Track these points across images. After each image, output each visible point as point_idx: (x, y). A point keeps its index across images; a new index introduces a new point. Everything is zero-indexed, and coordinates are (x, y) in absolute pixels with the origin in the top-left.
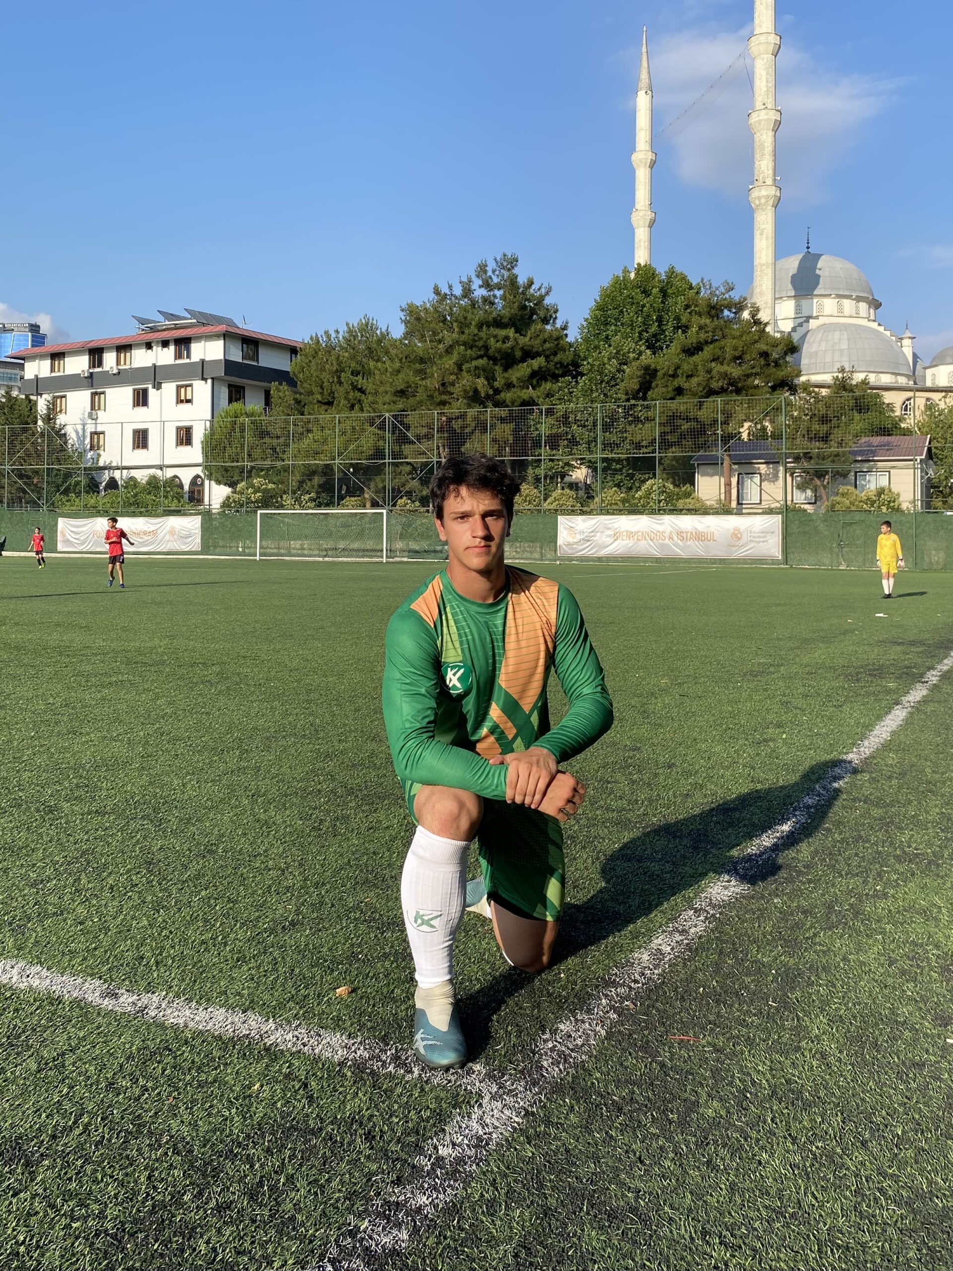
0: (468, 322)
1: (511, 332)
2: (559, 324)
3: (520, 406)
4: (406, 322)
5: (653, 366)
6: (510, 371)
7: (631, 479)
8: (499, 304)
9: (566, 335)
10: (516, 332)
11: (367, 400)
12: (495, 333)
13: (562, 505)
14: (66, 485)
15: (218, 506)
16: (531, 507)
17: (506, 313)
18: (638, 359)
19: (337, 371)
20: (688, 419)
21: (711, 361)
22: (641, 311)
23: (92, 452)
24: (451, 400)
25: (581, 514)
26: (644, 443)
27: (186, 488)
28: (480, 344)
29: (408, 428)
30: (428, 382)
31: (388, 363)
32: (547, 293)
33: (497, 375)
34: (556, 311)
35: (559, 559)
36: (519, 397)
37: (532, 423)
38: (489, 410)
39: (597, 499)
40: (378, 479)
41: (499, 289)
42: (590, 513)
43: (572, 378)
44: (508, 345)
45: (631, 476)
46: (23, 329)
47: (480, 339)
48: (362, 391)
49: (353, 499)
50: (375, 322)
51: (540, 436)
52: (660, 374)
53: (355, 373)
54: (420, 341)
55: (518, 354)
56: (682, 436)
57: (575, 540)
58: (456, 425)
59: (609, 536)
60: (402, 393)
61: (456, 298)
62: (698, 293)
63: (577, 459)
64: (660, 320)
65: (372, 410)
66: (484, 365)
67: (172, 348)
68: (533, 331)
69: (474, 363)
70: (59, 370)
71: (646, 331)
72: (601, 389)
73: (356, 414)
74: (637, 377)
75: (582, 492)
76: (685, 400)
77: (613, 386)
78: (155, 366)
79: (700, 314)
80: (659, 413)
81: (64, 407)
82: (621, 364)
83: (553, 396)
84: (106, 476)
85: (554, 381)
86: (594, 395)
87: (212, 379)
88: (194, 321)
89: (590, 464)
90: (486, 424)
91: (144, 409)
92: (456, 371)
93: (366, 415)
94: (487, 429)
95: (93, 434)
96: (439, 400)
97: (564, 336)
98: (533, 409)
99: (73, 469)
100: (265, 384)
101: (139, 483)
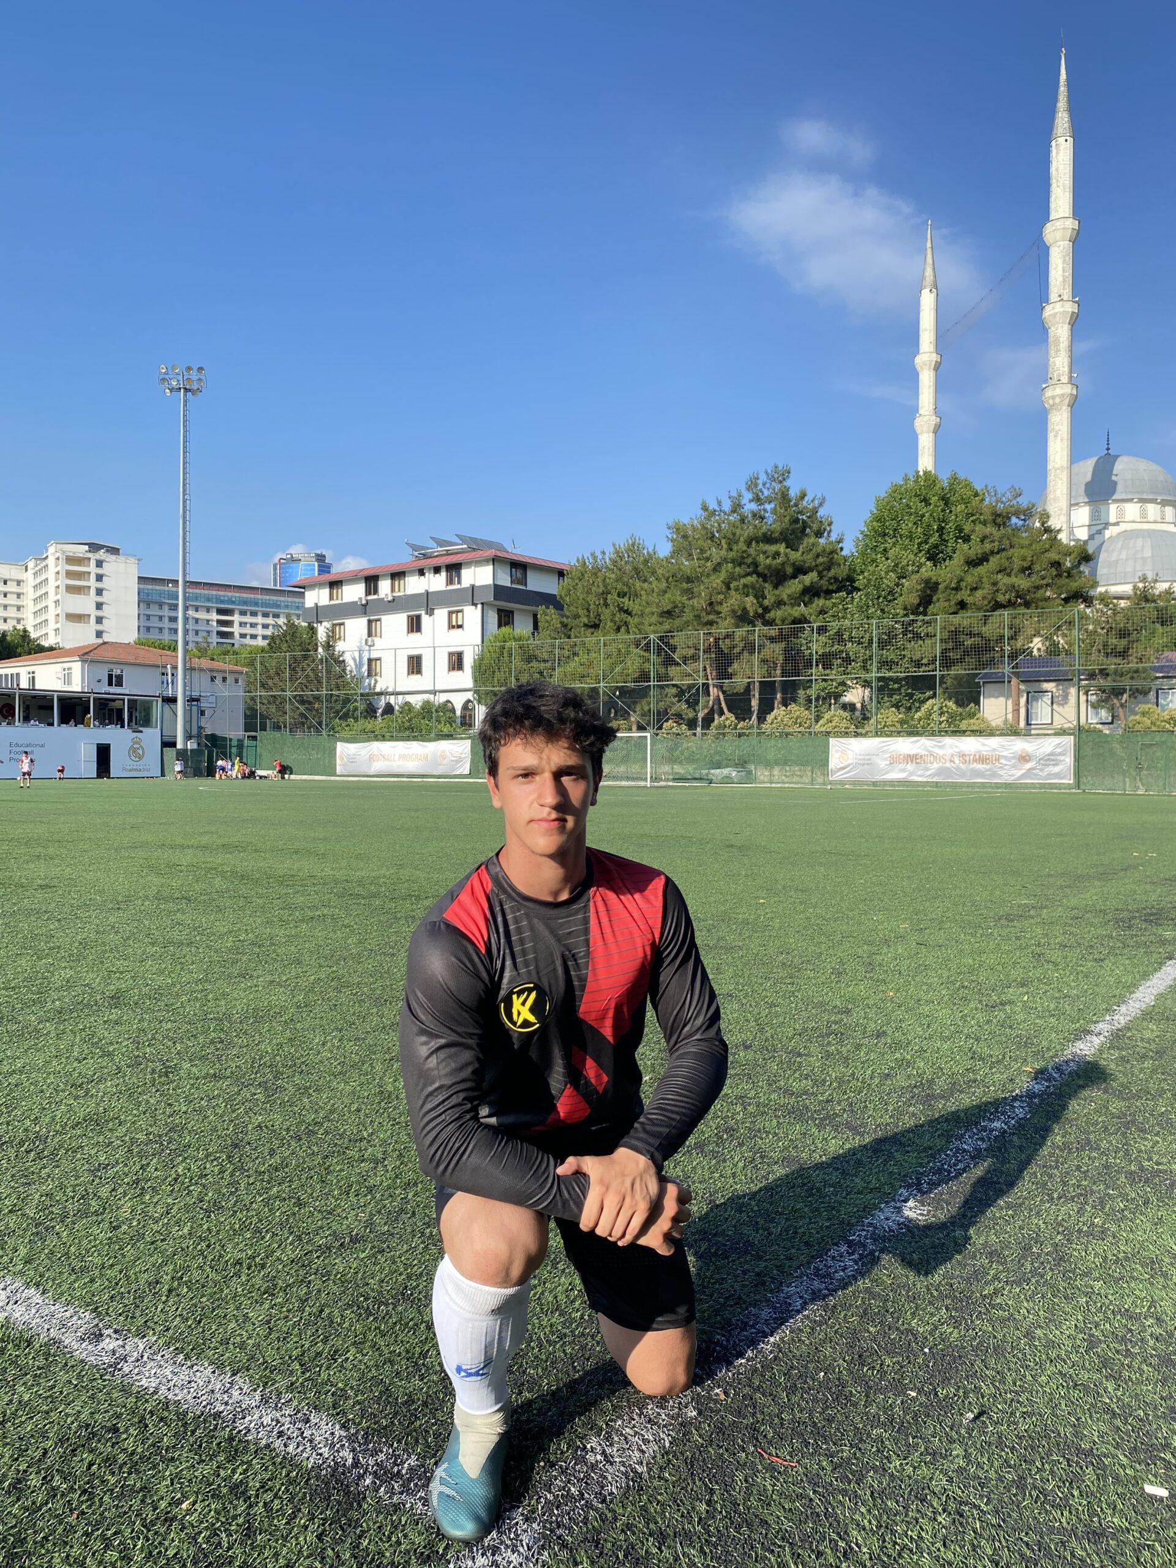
0: (737, 538)
1: (781, 548)
2: (834, 537)
3: (791, 625)
4: (673, 541)
5: (934, 579)
6: (781, 588)
7: (911, 698)
8: (770, 518)
9: (842, 549)
10: (787, 547)
11: (633, 621)
12: (764, 549)
14: (345, 710)
16: (801, 729)
17: (777, 527)
18: (918, 572)
19: (603, 593)
20: (971, 634)
21: (997, 573)
22: (921, 520)
23: (369, 679)
24: (718, 620)
25: (855, 736)
26: (923, 662)
27: (458, 712)
28: (749, 560)
29: (674, 649)
30: (695, 601)
31: (655, 583)
32: (821, 505)
33: (766, 592)
34: (830, 524)
35: (830, 783)
36: (790, 615)
37: (804, 642)
38: (757, 629)
39: (872, 720)
40: (643, 702)
41: (770, 502)
42: (864, 735)
43: (848, 594)
44: (779, 561)
45: (911, 696)
46: (311, 559)
47: (749, 555)
48: (628, 612)
50: (641, 542)
51: (811, 654)
52: (941, 587)
53: (621, 595)
54: (687, 560)
56: (966, 653)
58: (724, 645)
59: (884, 759)
60: (668, 614)
61: (725, 513)
62: (983, 500)
63: (852, 679)
64: (941, 530)
65: (637, 632)
66: (752, 583)
67: (444, 574)
68: (805, 545)
69: (743, 581)
70: (337, 599)
71: (926, 542)
72: (878, 604)
73: (622, 636)
74: (917, 591)
75: (857, 713)
76: (969, 614)
77: (890, 601)
78: (427, 593)
79: (985, 523)
80: (941, 629)
81: (342, 634)
82: (899, 578)
83: (826, 613)
84: (382, 703)
85: (828, 597)
86: (870, 611)
87: (482, 604)
88: (465, 546)
89: (866, 684)
90: (755, 643)
91: (418, 635)
92: (724, 590)
93: (632, 637)
94: (755, 649)
95: (369, 661)
96: (706, 620)
97: (839, 550)
98: (804, 627)
99: (352, 694)
100: (533, 608)
101: (413, 708)
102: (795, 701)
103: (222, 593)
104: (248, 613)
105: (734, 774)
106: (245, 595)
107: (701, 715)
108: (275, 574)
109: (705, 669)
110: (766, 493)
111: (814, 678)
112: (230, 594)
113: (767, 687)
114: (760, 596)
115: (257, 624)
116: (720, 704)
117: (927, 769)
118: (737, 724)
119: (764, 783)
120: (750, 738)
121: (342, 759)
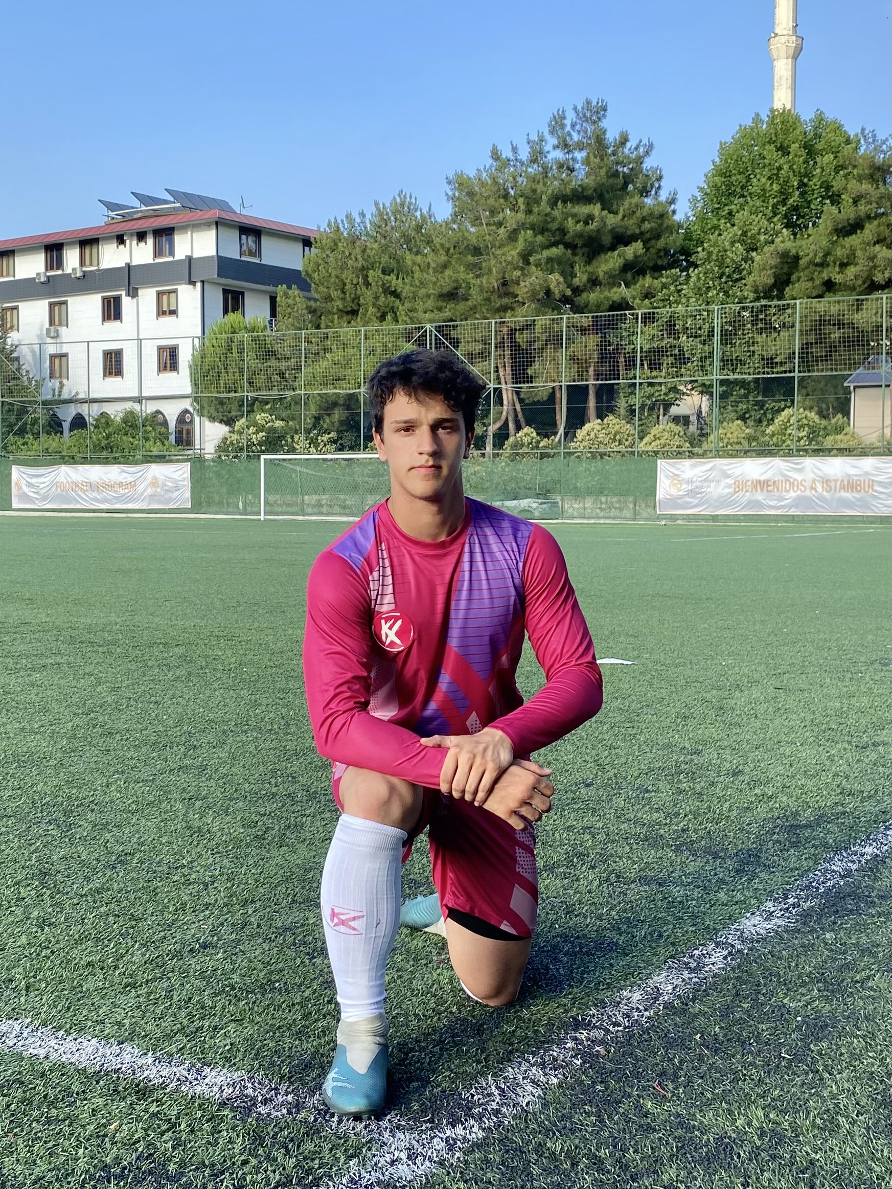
0: (537, 196)
1: (595, 209)
2: (663, 196)
3: (608, 310)
4: (453, 198)
5: (793, 252)
6: (595, 263)
7: (762, 408)
8: (581, 170)
9: (674, 212)
10: (603, 209)
11: (401, 309)
12: (574, 210)
13: (664, 446)
15: (213, 451)
16: (622, 448)
17: (590, 182)
18: (773, 242)
19: (363, 268)
20: (840, 324)
21: (875, 244)
22: (777, 175)
23: (53, 381)
24: (514, 305)
25: (689, 457)
26: (779, 359)
27: (172, 425)
28: (554, 226)
29: (456, 343)
30: (484, 280)
31: (431, 256)
32: (647, 153)
33: (577, 268)
34: (659, 179)
35: (660, 517)
36: (607, 299)
37: (625, 334)
38: (565, 317)
39: (711, 438)
41: (581, 149)
42: (703, 455)
43: (682, 271)
44: (593, 226)
45: (761, 404)
47: (554, 220)
48: (396, 294)
50: (413, 201)
51: (634, 351)
52: (803, 262)
53: (387, 271)
54: (473, 225)
55: (607, 240)
56: (832, 348)
57: (681, 493)
58: (521, 338)
59: (729, 486)
60: (449, 296)
61: (522, 164)
62: (857, 148)
63: (686, 383)
64: (802, 187)
65: (409, 322)
66: (558, 257)
67: (150, 241)
68: (625, 206)
69: (546, 253)
70: (8, 274)
71: (784, 202)
72: (720, 285)
73: (389, 325)
74: (771, 268)
75: (693, 428)
76: (836, 299)
77: (737, 280)
78: (129, 267)
79: (860, 179)
80: (801, 317)
81: (15, 322)
82: (748, 251)
83: (653, 296)
84: (70, 414)
85: (656, 274)
86: (710, 294)
87: (203, 282)
88: (178, 205)
89: (705, 389)
90: (562, 335)
91: (117, 324)
92: (521, 265)
93: (401, 327)
94: (562, 344)
95: (53, 357)
96: (498, 305)
97: (671, 213)
98: (625, 315)
99: (30, 402)
100: (270, 288)
101: (112, 420)
102: (612, 412)
105: (535, 505)
107: (493, 428)
109: (497, 370)
110: (576, 137)
111: (637, 381)
113: (577, 394)
116: (517, 416)
117: (782, 499)
118: (538, 442)
119: (573, 518)
120: (555, 459)
121: (20, 488)
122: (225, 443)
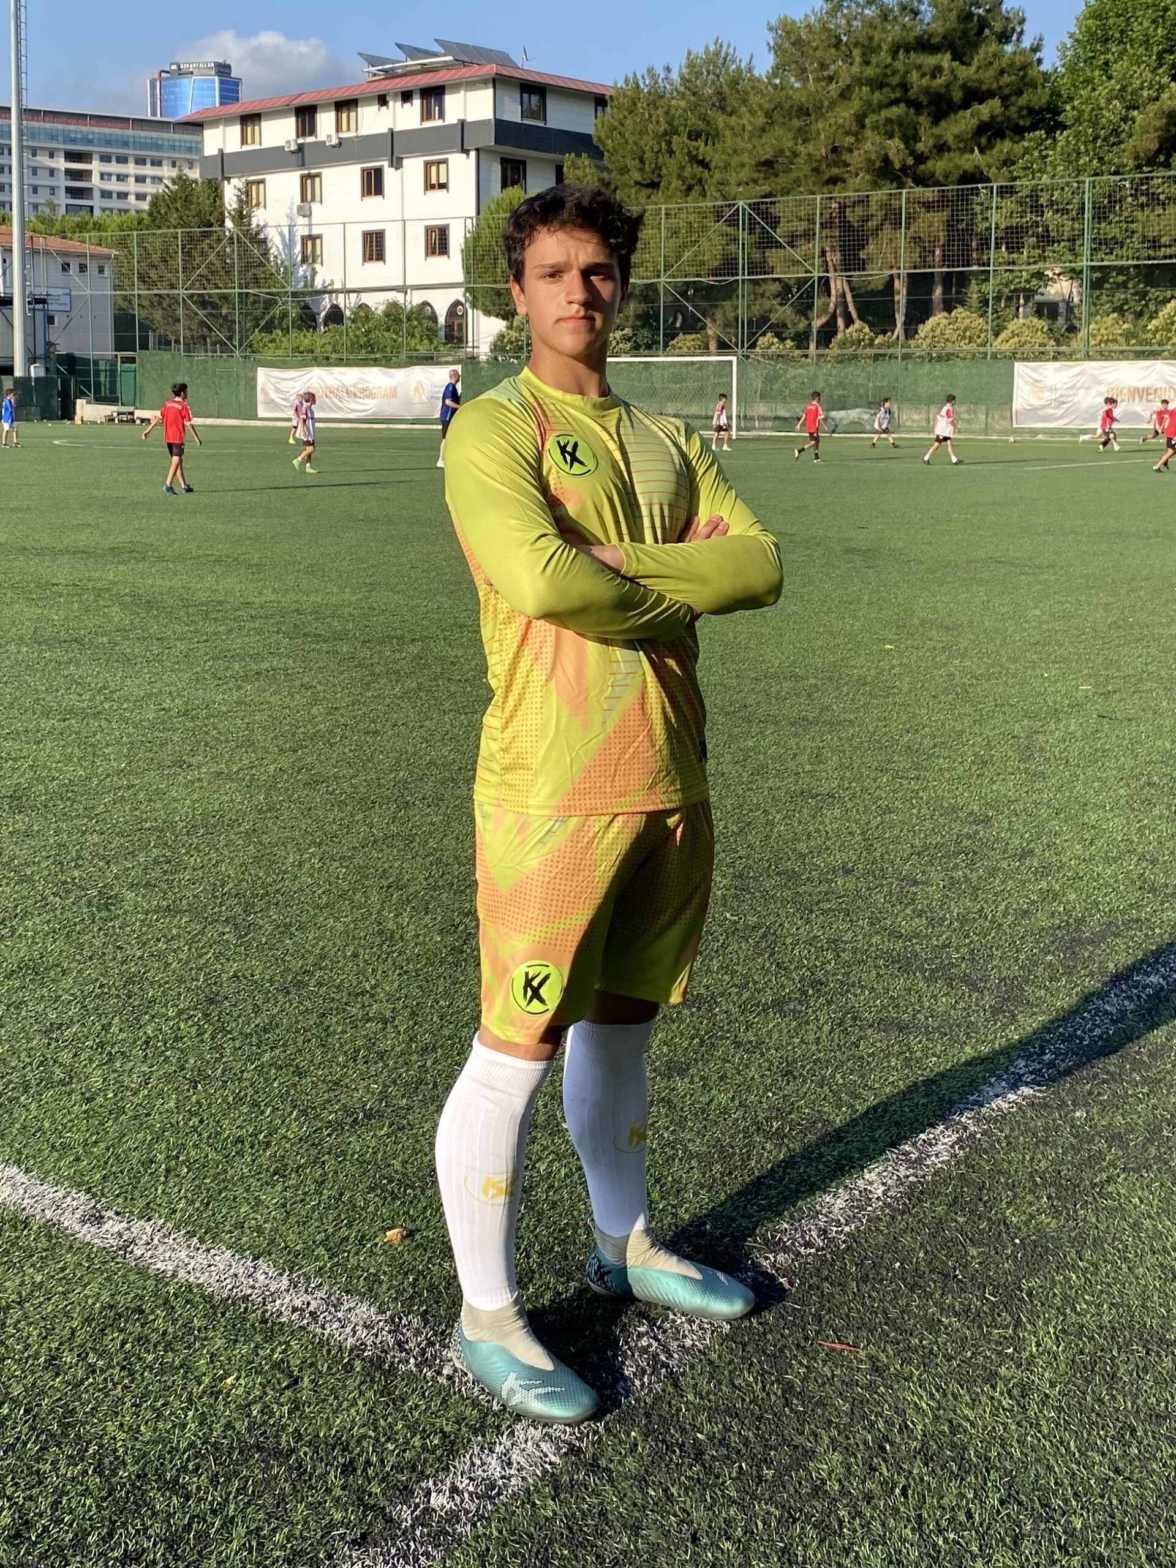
0: (875, 44)
1: (945, 60)
2: (1027, 42)
3: (959, 184)
4: (776, 49)
6: (943, 123)
7: (1143, 298)
8: (928, 13)
9: (1040, 61)
10: (954, 59)
11: (711, 178)
12: (919, 61)
13: (1025, 343)
14: (267, 317)
15: (488, 350)
16: (972, 347)
17: (938, 28)
18: (1157, 99)
19: (666, 133)
23: (305, 267)
24: (847, 175)
25: (1055, 359)
26: (1163, 240)
27: (442, 320)
28: (895, 80)
29: (774, 223)
30: (811, 146)
31: (747, 117)
33: (922, 131)
34: (1022, 22)
35: (1014, 432)
36: (957, 167)
37: (978, 211)
38: (904, 191)
39: (1080, 335)
40: (728, 304)
42: (1069, 357)
43: (1047, 133)
44: (940, 81)
45: (1143, 294)
46: (207, 71)
47: (895, 72)
48: (704, 164)
49: (689, 337)
50: (730, 50)
51: (989, 229)
53: (694, 135)
54: (797, 80)
55: (957, 95)
57: (1042, 403)
58: (853, 216)
60: (768, 165)
63: (1054, 267)
65: (718, 196)
66: (899, 117)
67: (417, 102)
68: (982, 56)
69: (885, 114)
70: (253, 142)
72: (1094, 150)
73: (694, 202)
74: (1156, 130)
75: (1061, 321)
77: (1114, 144)
78: (392, 132)
81: (261, 199)
82: (1128, 108)
83: (1013, 163)
84: (326, 303)
85: (1017, 138)
86: (1082, 161)
87: (477, 150)
88: (450, 58)
89: (1075, 274)
90: (901, 214)
91: (378, 199)
92: (854, 128)
93: (710, 204)
94: (900, 224)
95: (304, 239)
96: (826, 177)
97: (1036, 64)
98: (977, 188)
99: (278, 294)
100: (556, 157)
101: (373, 313)
102: (962, 303)
103: (72, 127)
104: (114, 158)
106: (107, 130)
107: (817, 323)
108: (153, 95)
109: (823, 253)
111: (991, 268)
112: (84, 129)
113: (919, 283)
114: (910, 138)
115: (127, 176)
116: (846, 306)
118: (872, 340)
119: (912, 431)
120: (893, 361)
121: (266, 394)
122: (502, 341)
